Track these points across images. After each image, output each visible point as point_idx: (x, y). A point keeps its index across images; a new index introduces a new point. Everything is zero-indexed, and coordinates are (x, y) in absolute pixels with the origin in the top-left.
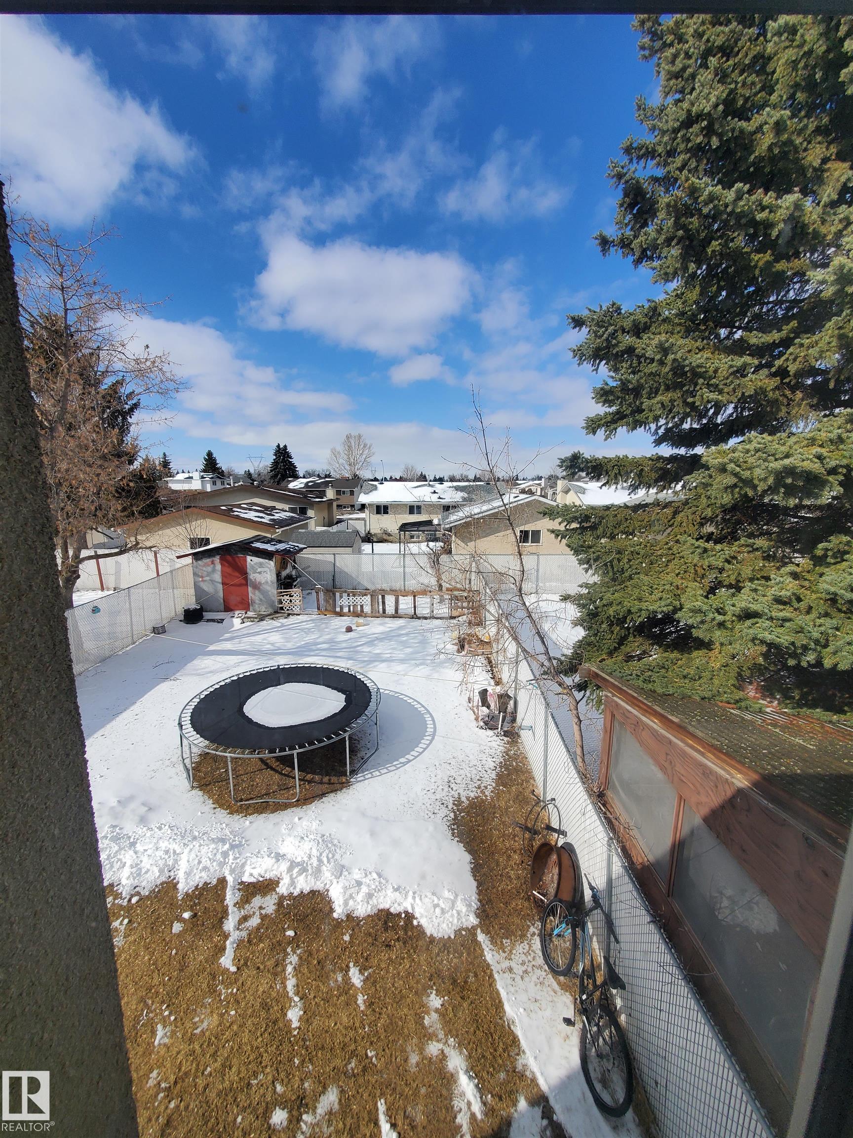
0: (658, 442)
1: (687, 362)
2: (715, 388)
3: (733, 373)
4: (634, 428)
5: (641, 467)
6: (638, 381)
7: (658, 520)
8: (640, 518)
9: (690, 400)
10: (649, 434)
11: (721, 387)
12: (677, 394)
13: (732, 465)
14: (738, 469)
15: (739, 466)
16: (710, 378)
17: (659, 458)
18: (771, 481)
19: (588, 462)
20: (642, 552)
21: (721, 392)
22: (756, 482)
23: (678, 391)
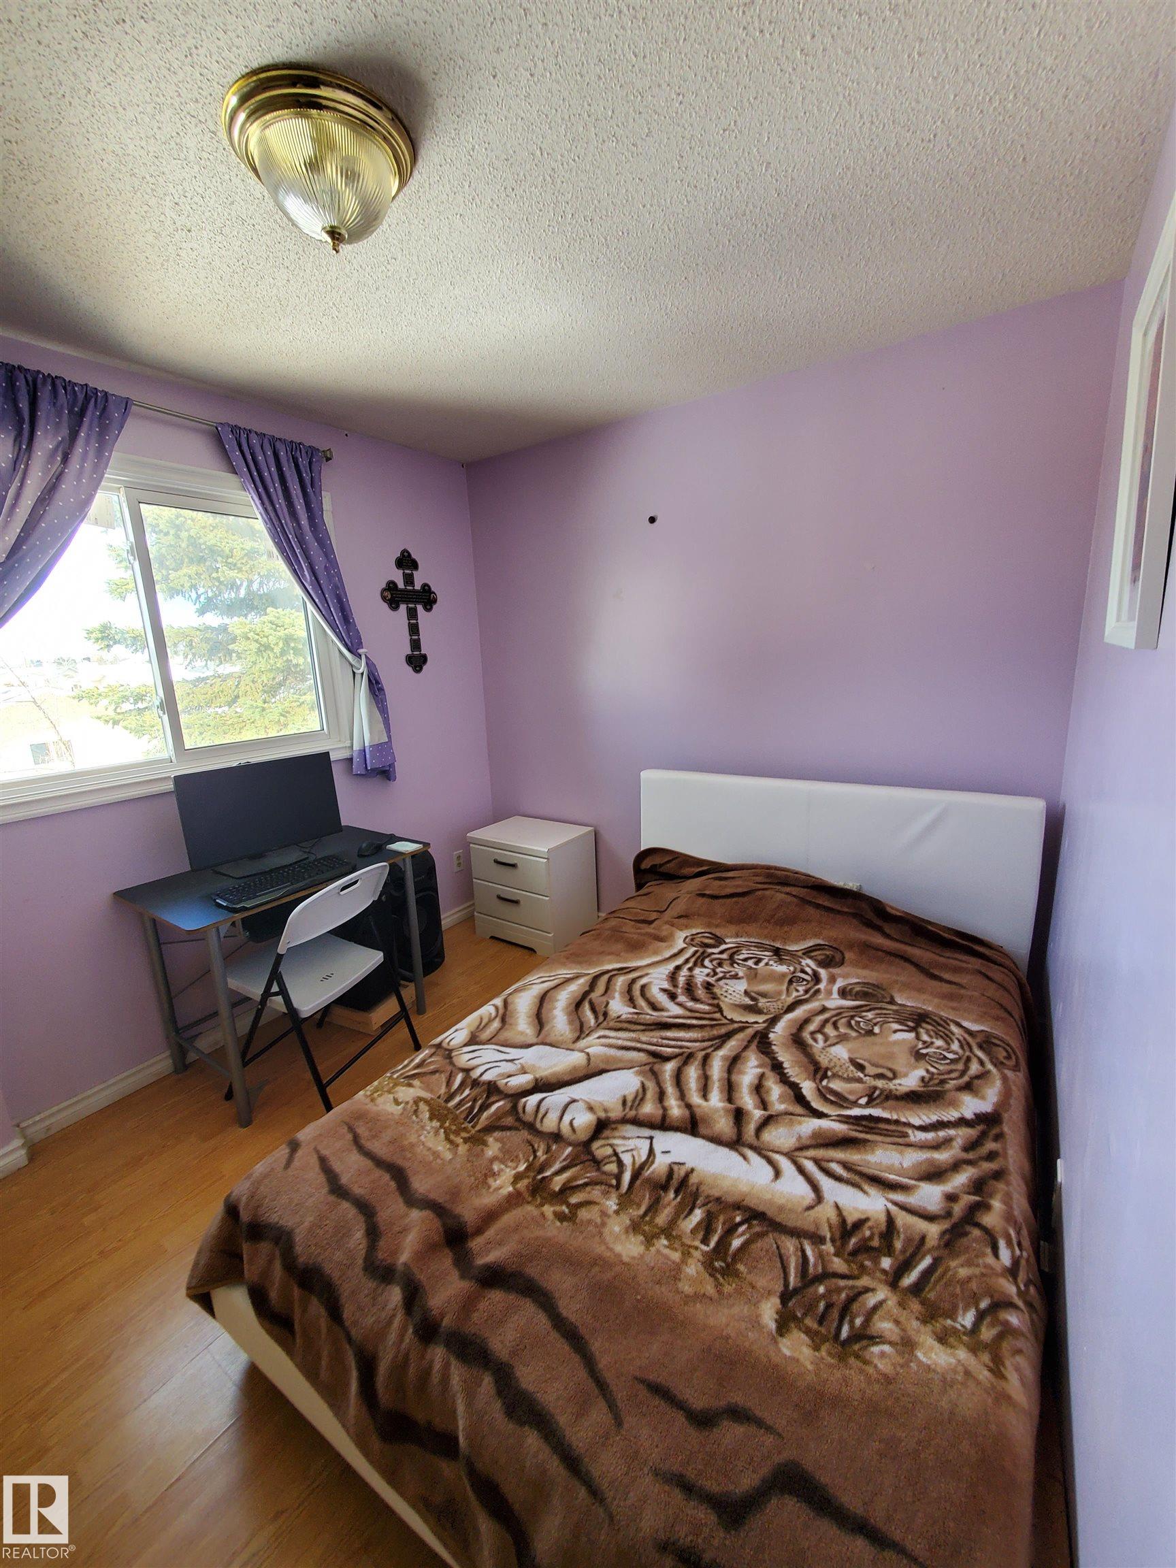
0: (202, 612)
1: (201, 541)
2: (233, 566)
3: (246, 555)
4: (172, 597)
5: (189, 638)
6: (158, 551)
7: (222, 692)
8: (202, 691)
9: (214, 575)
10: (190, 604)
11: (239, 565)
12: (201, 569)
13: (252, 634)
14: (257, 637)
15: (258, 635)
16: (228, 557)
17: (208, 628)
18: (281, 645)
19: (123, 633)
20: (212, 724)
21: (240, 570)
22: (272, 646)
23: (202, 565)
